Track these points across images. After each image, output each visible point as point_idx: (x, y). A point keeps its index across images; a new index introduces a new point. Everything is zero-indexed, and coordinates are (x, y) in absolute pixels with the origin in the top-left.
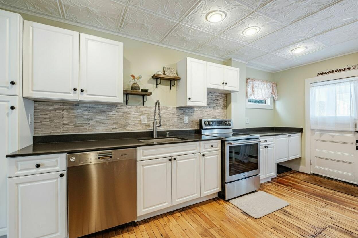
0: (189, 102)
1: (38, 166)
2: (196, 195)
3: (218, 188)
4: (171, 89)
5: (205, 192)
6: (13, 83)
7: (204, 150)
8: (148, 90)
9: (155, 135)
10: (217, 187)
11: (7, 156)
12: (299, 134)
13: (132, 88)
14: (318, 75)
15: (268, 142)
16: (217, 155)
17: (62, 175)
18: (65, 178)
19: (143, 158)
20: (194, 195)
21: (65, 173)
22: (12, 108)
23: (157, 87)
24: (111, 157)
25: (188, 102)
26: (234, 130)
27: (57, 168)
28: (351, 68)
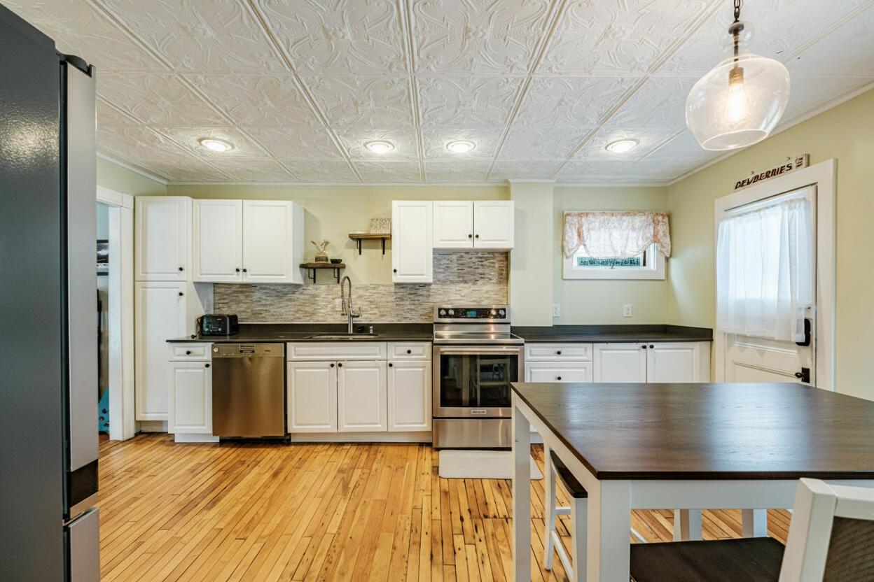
0: (396, 276)
1: (188, 353)
2: (380, 427)
3: (425, 425)
4: (384, 253)
5: (396, 426)
6: (181, 269)
7: (395, 357)
8: (341, 260)
9: (351, 330)
10: (423, 423)
11: (167, 341)
12: (706, 345)
13: (317, 259)
14: (736, 188)
15: (564, 356)
16: (422, 367)
17: (207, 366)
18: (211, 368)
19: (294, 358)
20: (376, 426)
21: (210, 363)
22: (181, 294)
23: (360, 253)
24: (253, 352)
25: (393, 277)
26: (513, 329)
27: (205, 358)
28: (794, 165)
